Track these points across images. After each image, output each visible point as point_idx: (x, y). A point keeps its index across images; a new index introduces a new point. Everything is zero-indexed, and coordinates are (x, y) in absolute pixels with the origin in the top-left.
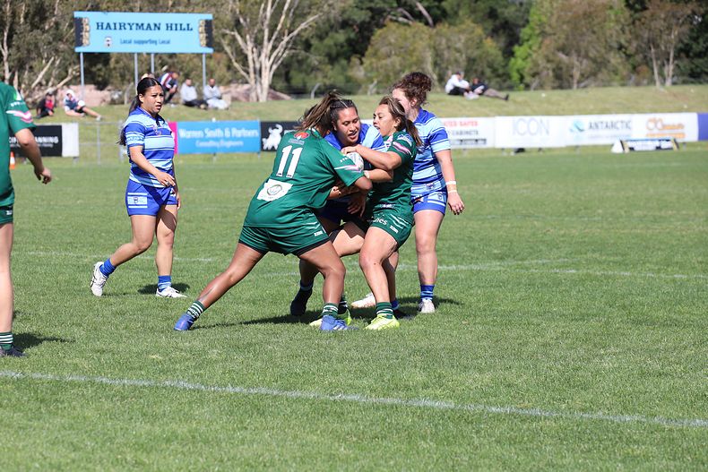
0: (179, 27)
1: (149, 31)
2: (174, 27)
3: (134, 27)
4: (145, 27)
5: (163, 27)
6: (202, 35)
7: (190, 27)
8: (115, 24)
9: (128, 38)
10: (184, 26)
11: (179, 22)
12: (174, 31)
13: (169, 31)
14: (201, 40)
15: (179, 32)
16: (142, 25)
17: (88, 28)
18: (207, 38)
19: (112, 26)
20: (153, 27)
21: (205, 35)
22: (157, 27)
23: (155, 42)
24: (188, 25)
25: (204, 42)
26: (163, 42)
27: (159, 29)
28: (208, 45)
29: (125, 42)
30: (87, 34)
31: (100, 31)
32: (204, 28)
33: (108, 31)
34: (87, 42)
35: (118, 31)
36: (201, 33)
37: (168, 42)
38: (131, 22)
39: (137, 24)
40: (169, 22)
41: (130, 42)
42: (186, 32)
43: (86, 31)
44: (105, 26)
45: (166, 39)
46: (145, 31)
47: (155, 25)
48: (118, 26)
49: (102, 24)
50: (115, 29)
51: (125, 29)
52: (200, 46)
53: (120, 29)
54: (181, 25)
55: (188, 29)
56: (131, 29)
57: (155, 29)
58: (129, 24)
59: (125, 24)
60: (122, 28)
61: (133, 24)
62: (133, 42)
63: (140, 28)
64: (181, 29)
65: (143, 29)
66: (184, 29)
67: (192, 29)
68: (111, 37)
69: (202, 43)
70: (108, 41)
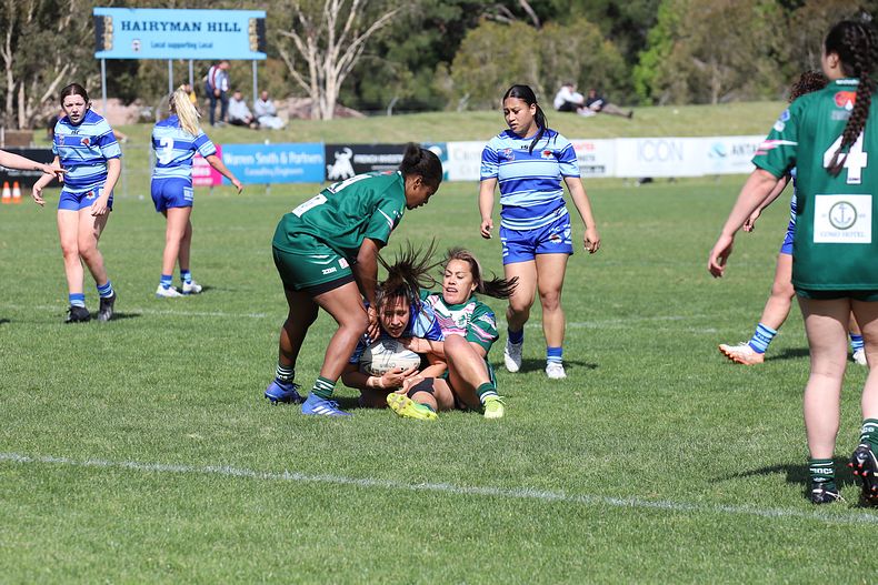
0: (223, 27)
1: (186, 32)
2: (217, 27)
3: (168, 27)
4: (182, 26)
5: (204, 27)
6: (252, 37)
7: (238, 27)
8: (145, 24)
9: (160, 41)
10: (231, 26)
11: (223, 21)
12: (217, 33)
13: (212, 33)
14: (251, 43)
15: (224, 33)
16: (178, 24)
17: (111, 28)
18: (258, 40)
19: (141, 26)
20: (191, 27)
21: (256, 37)
22: (197, 27)
23: (194, 46)
24: (235, 25)
25: (255, 45)
26: (204, 46)
27: (199, 29)
28: (260, 49)
29: (157, 45)
30: (110, 36)
31: (126, 32)
32: (254, 28)
33: (136, 32)
34: (110, 45)
35: (148, 32)
36: (251, 34)
37: (211, 46)
38: (165, 21)
39: (172, 24)
40: (212, 21)
41: (163, 45)
42: (233, 33)
43: (109, 32)
44: (132, 26)
45: (208, 42)
46: (181, 32)
47: (195, 25)
48: (148, 26)
49: (129, 23)
50: (145, 29)
51: (157, 29)
52: (251, 50)
53: (151, 29)
54: (226, 25)
55: (235, 30)
56: (164, 29)
57: (194, 30)
58: (162, 23)
59: (157, 23)
60: (154, 28)
61: (167, 23)
62: (167, 45)
63: (175, 29)
64: (226, 30)
65: (179, 30)
66: (231, 30)
67: (239, 30)
68: (140, 40)
69: (252, 47)
70: (136, 44)
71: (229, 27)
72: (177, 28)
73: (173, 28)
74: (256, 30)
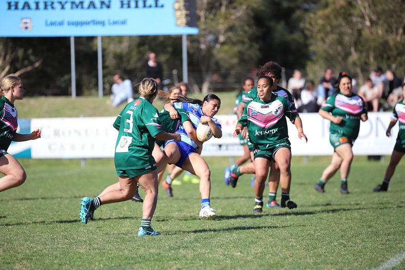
0: (141, 4)
1: (92, 11)
2: (133, 4)
3: (68, 6)
4: (86, 5)
5: (116, 4)
6: (179, 13)
7: (160, 3)
8: (37, 4)
9: (59, 19)
12: (132, 10)
13: (125, 10)
14: (177, 19)
15: (141, 10)
16: (82, 3)
18: (187, 15)
19: (33, 6)
20: (98, 4)
21: (184, 12)
22: (107, 5)
23: (103, 23)
25: (184, 20)
26: (115, 23)
27: (108, 7)
28: (190, 24)
29: (52, 24)
31: (13, 12)
32: (182, 3)
33: (26, 12)
35: (42, 11)
36: (179, 9)
37: (124, 23)
39: (73, 3)
41: (61, 24)
42: (154, 10)
44: (20, 6)
45: (121, 18)
46: (86, 11)
47: (102, 3)
48: (42, 5)
49: (17, 4)
50: (37, 8)
51: (53, 8)
52: (178, 25)
53: (46, 7)
55: (156, 6)
56: (63, 7)
57: (101, 8)
58: (60, 3)
59: (53, 3)
60: (49, 7)
61: (66, 2)
62: (66, 23)
63: (77, 7)
64: (145, 6)
65: (82, 8)
66: (150, 6)
67: (162, 6)
68: (30, 19)
69: (179, 22)
70: (26, 23)
71: (148, 4)
72: (80, 6)
73: (74, 6)
74: (185, 6)
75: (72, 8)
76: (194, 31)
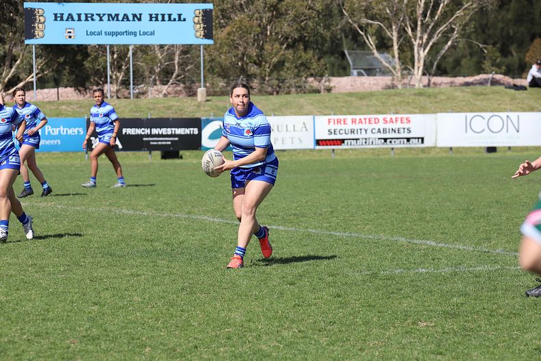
0: (166, 18)
1: (126, 22)
2: (160, 18)
3: (105, 18)
4: (120, 18)
5: (145, 18)
7: (182, 17)
8: (79, 15)
10: (175, 16)
11: (167, 13)
12: (160, 23)
13: (154, 23)
15: (167, 23)
16: (117, 15)
17: (42, 19)
19: (76, 17)
20: (131, 18)
21: (202, 25)
22: (138, 18)
23: (135, 34)
24: (180, 15)
25: (202, 33)
26: (145, 33)
27: (140, 20)
29: (92, 33)
30: (40, 26)
31: (59, 22)
32: (201, 18)
33: (70, 23)
34: (41, 34)
35: (83, 22)
37: (152, 33)
38: (102, 13)
39: (110, 15)
40: (154, 13)
41: (100, 34)
42: (177, 23)
43: (40, 23)
44: (65, 17)
46: (120, 23)
47: (134, 16)
48: (83, 17)
49: (62, 14)
50: (79, 19)
51: (92, 20)
53: (86, 20)
54: (170, 15)
55: (180, 20)
56: (101, 20)
57: (134, 20)
58: (99, 15)
59: (93, 15)
60: (89, 19)
61: (104, 15)
62: (103, 33)
63: (113, 19)
64: (170, 20)
65: (117, 20)
66: (175, 20)
67: (184, 20)
68: (73, 29)
69: (198, 34)
70: (70, 32)
71: (173, 17)
72: (115, 19)
73: (111, 19)
74: (203, 20)
75: (109, 20)
76: (210, 42)
